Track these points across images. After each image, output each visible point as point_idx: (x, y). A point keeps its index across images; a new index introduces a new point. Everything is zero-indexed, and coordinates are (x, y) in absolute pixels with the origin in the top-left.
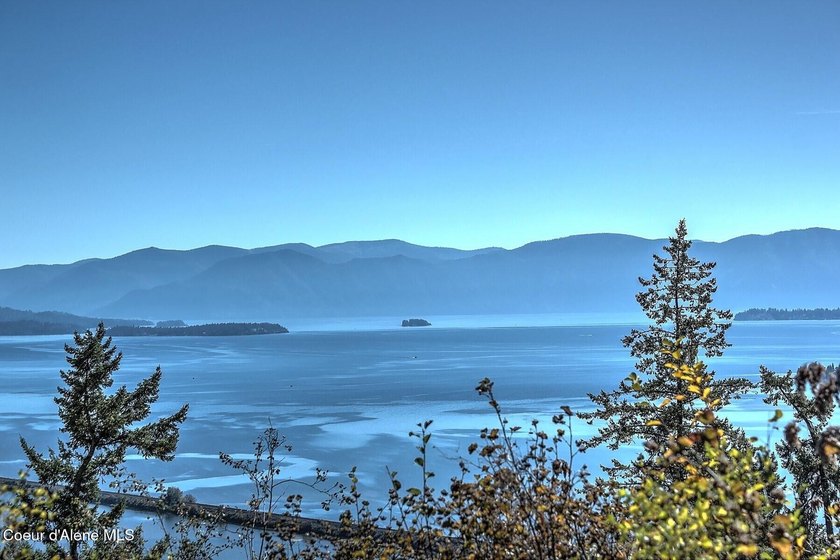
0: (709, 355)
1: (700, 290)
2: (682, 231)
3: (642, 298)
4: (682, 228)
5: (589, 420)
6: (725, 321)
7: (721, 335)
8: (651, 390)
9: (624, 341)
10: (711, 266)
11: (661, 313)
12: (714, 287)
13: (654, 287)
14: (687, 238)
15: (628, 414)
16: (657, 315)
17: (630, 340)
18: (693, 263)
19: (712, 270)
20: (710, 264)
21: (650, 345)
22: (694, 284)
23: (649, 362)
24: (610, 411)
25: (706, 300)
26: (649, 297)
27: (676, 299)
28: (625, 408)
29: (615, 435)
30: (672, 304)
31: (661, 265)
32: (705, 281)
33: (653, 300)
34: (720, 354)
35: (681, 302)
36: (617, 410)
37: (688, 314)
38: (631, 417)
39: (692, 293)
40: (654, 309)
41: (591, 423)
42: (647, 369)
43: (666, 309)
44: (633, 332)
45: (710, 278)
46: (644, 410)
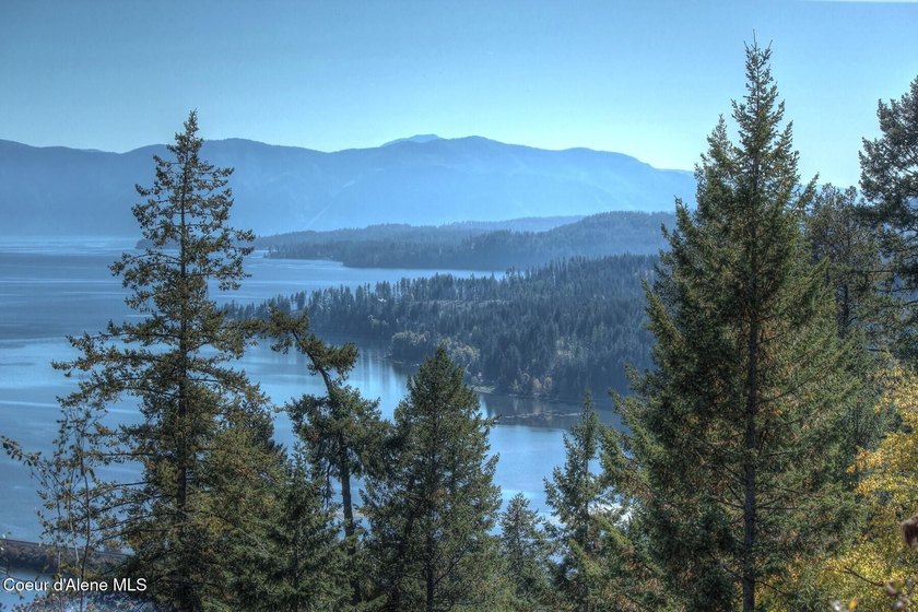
0: (224, 288)
1: (212, 203)
2: (192, 125)
3: (139, 213)
4: (192, 121)
5: (67, 371)
6: (245, 244)
7: (238, 263)
8: (146, 333)
9: (113, 269)
10: (228, 172)
11: (161, 232)
12: (229, 200)
13: (155, 198)
14: (198, 135)
15: (114, 364)
16: (155, 235)
17: (121, 267)
18: (206, 168)
19: (229, 178)
20: (227, 170)
21: (145, 272)
22: (206, 195)
23: (143, 297)
24: (93, 359)
25: (222, 216)
26: (149, 211)
27: (183, 214)
28: (113, 356)
29: (98, 391)
30: (177, 220)
31: (164, 169)
32: (218, 191)
33: (153, 215)
34: (236, 287)
35: (189, 219)
36: (99, 358)
37: (199, 234)
38: (119, 368)
39: (204, 206)
40: (154, 227)
41: (68, 375)
42: (141, 306)
43: (168, 228)
44: (125, 257)
45: (225, 188)
46: (135, 359)
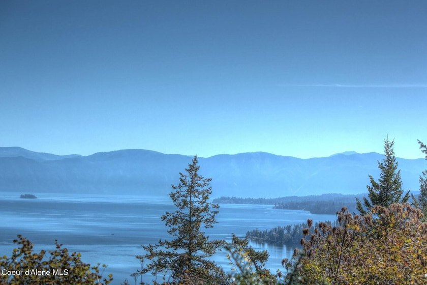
0: (207, 227)
1: (203, 193)
2: (195, 161)
3: (173, 196)
4: (195, 159)
5: (142, 260)
6: (216, 210)
7: (213, 217)
8: (175, 244)
9: (162, 218)
10: (210, 180)
11: (182, 204)
12: (210, 191)
13: (179, 190)
14: (197, 165)
15: (162, 257)
16: (180, 205)
17: (165, 218)
18: (201, 178)
19: (210, 182)
20: (209, 179)
21: (175, 220)
22: (200, 189)
23: (174, 230)
24: (153, 255)
25: (206, 198)
26: (177, 195)
27: (191, 197)
28: (161, 254)
29: (155, 268)
30: (188, 199)
31: (183, 178)
32: (206, 188)
33: (178, 197)
34: (212, 227)
35: (193, 198)
36: (156, 254)
37: (196, 205)
38: (163, 259)
39: (199, 194)
40: (179, 202)
42: (174, 233)
43: (185, 203)
44: (167, 213)
45: (209, 186)
46: (170, 255)
